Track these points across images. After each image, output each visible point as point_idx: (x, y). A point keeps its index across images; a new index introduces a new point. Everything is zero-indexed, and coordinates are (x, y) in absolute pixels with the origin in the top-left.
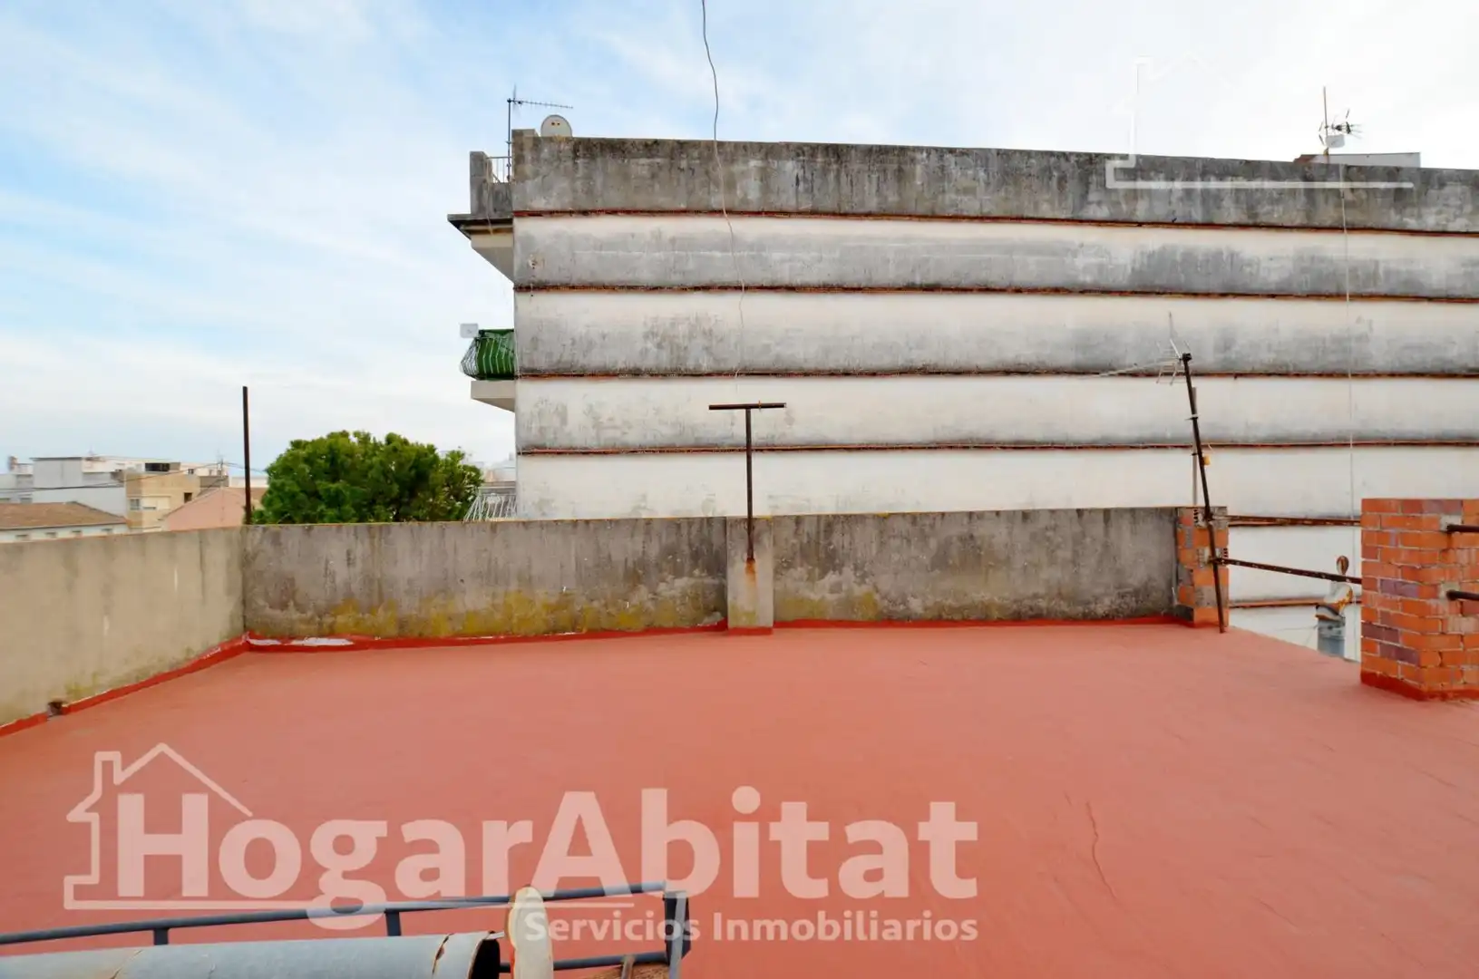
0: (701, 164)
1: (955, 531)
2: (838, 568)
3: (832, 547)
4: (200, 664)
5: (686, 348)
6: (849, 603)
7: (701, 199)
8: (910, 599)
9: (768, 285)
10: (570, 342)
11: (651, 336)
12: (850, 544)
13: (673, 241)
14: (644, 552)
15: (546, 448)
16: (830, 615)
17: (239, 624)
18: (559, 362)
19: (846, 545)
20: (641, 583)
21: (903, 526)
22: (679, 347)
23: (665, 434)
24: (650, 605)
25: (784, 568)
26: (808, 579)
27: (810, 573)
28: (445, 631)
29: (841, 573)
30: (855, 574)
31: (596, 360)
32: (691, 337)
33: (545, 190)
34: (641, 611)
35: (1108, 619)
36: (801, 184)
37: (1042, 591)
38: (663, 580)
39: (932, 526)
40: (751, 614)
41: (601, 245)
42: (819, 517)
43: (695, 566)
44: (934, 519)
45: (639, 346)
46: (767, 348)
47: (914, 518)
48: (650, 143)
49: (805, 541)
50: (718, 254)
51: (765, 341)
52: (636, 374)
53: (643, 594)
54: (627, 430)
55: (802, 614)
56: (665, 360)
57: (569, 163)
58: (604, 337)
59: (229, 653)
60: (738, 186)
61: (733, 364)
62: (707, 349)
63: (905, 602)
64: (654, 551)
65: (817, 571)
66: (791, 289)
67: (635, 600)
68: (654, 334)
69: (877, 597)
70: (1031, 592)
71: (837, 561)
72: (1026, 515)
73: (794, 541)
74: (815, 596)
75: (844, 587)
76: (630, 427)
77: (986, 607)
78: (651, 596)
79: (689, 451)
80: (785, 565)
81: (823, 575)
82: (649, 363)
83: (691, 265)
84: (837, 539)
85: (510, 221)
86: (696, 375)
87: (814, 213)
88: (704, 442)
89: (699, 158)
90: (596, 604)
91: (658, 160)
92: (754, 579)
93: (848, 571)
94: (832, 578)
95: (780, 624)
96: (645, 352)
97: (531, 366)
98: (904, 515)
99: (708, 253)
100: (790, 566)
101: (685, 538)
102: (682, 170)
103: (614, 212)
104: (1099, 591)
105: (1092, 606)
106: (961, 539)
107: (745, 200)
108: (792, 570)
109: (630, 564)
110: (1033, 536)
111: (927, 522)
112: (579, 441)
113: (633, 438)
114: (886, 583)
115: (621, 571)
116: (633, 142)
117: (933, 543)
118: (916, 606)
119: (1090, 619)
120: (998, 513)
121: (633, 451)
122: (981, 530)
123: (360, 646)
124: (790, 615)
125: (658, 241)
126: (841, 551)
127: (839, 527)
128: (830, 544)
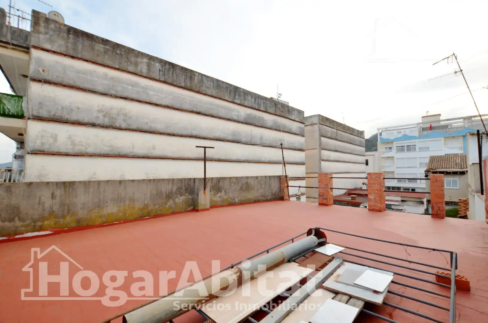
0: (125, 54)
1: (244, 181)
2: (221, 191)
5: (116, 119)
6: (223, 201)
7: (124, 65)
8: (235, 198)
9: (149, 102)
10: (61, 108)
11: (101, 112)
13: (112, 78)
14: (172, 189)
15: (44, 152)
16: (219, 204)
18: (54, 115)
19: (223, 185)
20: (171, 199)
21: (234, 180)
22: (113, 118)
23: (105, 150)
24: (173, 205)
27: (215, 193)
29: (221, 192)
31: (74, 117)
32: (118, 115)
34: (170, 207)
35: (270, 200)
36: (161, 72)
37: (259, 195)
38: (177, 197)
39: (240, 180)
40: (204, 205)
41: (79, 72)
42: (217, 178)
43: (186, 193)
44: (240, 178)
45: (95, 115)
46: (147, 123)
47: (237, 178)
48: (104, 40)
49: (214, 184)
50: (130, 88)
51: (146, 121)
52: (93, 125)
53: (171, 202)
54: (87, 147)
56: (106, 121)
57: (65, 35)
58: (79, 109)
60: (139, 66)
61: (134, 127)
62: (124, 120)
63: (235, 199)
64: (175, 189)
65: (216, 192)
66: (157, 105)
67: (169, 204)
68: (102, 112)
69: (229, 199)
70: (257, 195)
71: (221, 190)
72: (257, 177)
74: (215, 199)
75: (222, 196)
76: (89, 146)
77: (250, 199)
78: (173, 203)
79: (116, 157)
81: (217, 194)
82: (100, 121)
83: (119, 89)
84: (221, 183)
85: (29, 49)
86: (120, 129)
87: (165, 82)
88: (122, 154)
89: (125, 52)
90: (156, 207)
91: (108, 47)
92: (205, 195)
93: (223, 192)
94: (219, 194)
95: (211, 207)
96: (98, 118)
97: (38, 115)
98: (234, 177)
99: (126, 86)
101: (183, 185)
102: (118, 54)
103: (87, 61)
104: (268, 194)
105: (267, 198)
106: (245, 183)
107: (141, 71)
109: (168, 193)
110: (258, 182)
111: (239, 179)
112: (63, 150)
113: (90, 150)
114: (231, 195)
115: (165, 195)
116: (97, 37)
117: (240, 184)
118: (237, 200)
119: (267, 201)
120: (252, 177)
121: (91, 155)
122: (249, 181)
123: (58, 232)
124: (213, 205)
125: (106, 76)
126: (221, 187)
127: (221, 181)
128: (219, 185)
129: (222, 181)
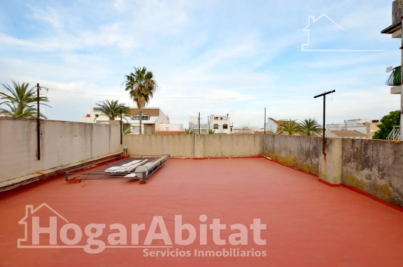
2: (370, 167)
3: (367, 156)
4: (253, 157)
6: (374, 186)
12: (377, 156)
14: (309, 148)
16: (365, 189)
17: (262, 151)
19: (374, 156)
20: (309, 157)
24: (310, 165)
25: (347, 162)
26: (356, 169)
27: (357, 166)
28: (280, 161)
29: (371, 170)
30: (378, 172)
34: (308, 167)
38: (313, 158)
40: (325, 176)
49: (356, 150)
53: (309, 161)
55: (353, 184)
59: (260, 156)
64: (311, 148)
65: (360, 166)
69: (391, 189)
71: (370, 164)
73: (351, 150)
74: (359, 178)
75: (373, 178)
78: (310, 162)
80: (347, 160)
81: (363, 169)
84: (370, 152)
90: (300, 161)
92: (326, 162)
93: (375, 169)
94: (366, 171)
95: (343, 185)
100: (349, 161)
108: (350, 163)
109: (307, 150)
114: (397, 183)
123: (272, 160)
124: (348, 183)
126: (371, 158)
127: (371, 147)
128: (366, 154)
129: (373, 147)
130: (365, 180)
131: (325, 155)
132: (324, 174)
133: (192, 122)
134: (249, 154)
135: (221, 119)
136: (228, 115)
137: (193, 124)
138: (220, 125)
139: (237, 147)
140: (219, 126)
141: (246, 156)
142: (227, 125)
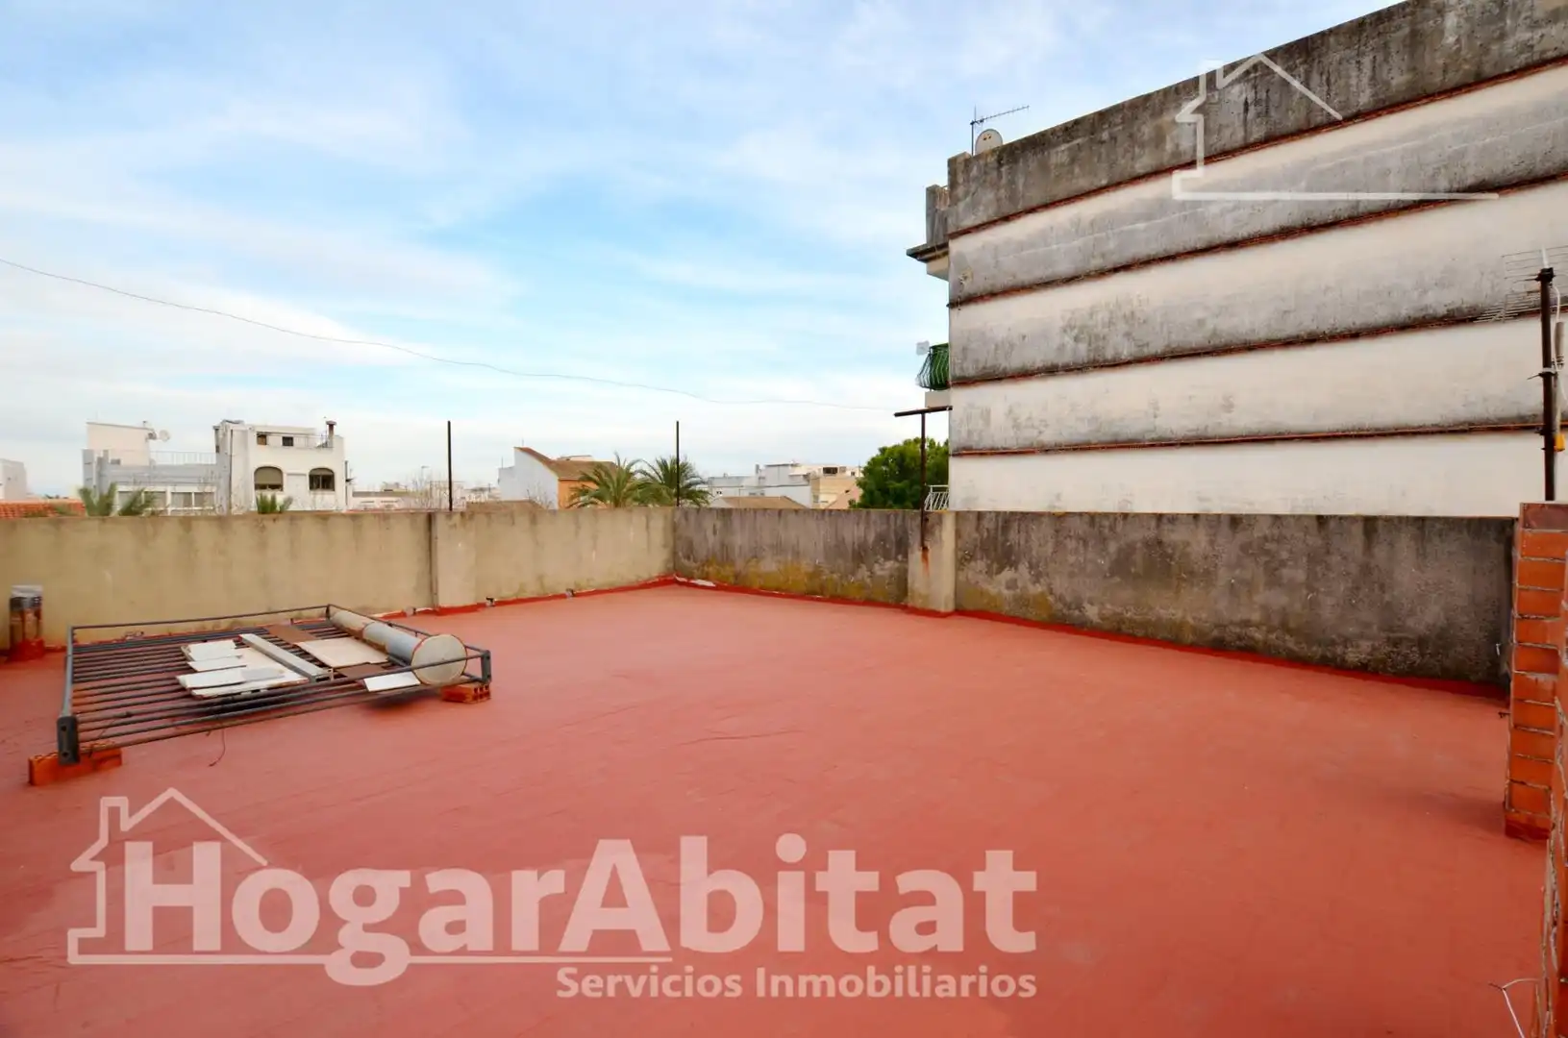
0: (1123, 129)
1: (1137, 535)
2: (1014, 565)
3: (1008, 544)
4: (646, 585)
5: (1104, 338)
6: (1023, 600)
7: (1125, 165)
8: (1087, 606)
9: (1204, 246)
10: (993, 347)
11: (1069, 330)
12: (1027, 541)
13: (1092, 223)
14: (865, 537)
15: (971, 448)
16: (1006, 609)
17: (671, 565)
18: (984, 368)
19: (1022, 542)
20: (863, 563)
21: (1080, 527)
22: (1097, 337)
23: (1081, 431)
24: (868, 580)
25: (966, 560)
26: (987, 573)
27: (989, 567)
28: (756, 586)
29: (1016, 569)
30: (1030, 573)
31: (1015, 363)
32: (1111, 323)
33: (973, 207)
34: (863, 586)
35: (1363, 671)
36: (1252, 110)
37: (1256, 617)
38: (876, 562)
39: (1112, 528)
40: (926, 597)
41: (1021, 246)
42: (998, 514)
43: (897, 553)
44: (1116, 519)
45: (1056, 342)
46: (1201, 322)
47: (1093, 518)
48: (1070, 126)
49: (985, 534)
50: (1141, 226)
51: (1199, 314)
52: (1051, 371)
53: (863, 572)
54: (1042, 429)
55: (981, 604)
56: (1083, 352)
57: (995, 174)
58: (1024, 337)
60: (1168, 138)
61: (1157, 346)
62: (1128, 335)
63: (1079, 607)
64: (871, 538)
65: (995, 566)
66: (1233, 245)
67: (859, 576)
68: (1072, 328)
69: (1051, 598)
70: (1238, 617)
71: (1013, 558)
72: (1235, 521)
73: (976, 535)
74: (992, 590)
75: (1020, 584)
76: (1046, 426)
77: (1180, 626)
78: (869, 573)
79: (1103, 448)
80: (968, 557)
81: (1000, 570)
82: (1067, 358)
83: (1112, 245)
84: (1013, 536)
85: (945, 245)
86: (1116, 364)
88: (1122, 437)
89: (1123, 123)
90: (835, 576)
91: (1079, 141)
92: (927, 566)
93: (1023, 568)
94: (1008, 574)
95: (960, 612)
96: (1061, 348)
97: (962, 374)
98: (1081, 514)
99: (1130, 227)
100: (972, 557)
101: (893, 527)
102: (1102, 142)
103: (1032, 210)
104: (1351, 630)
105: (1339, 650)
106: (1147, 544)
107: (1176, 154)
108: (973, 564)
109: (856, 546)
110: (1245, 548)
111: (1106, 523)
112: (999, 443)
113: (1049, 437)
114: (1061, 584)
115: (850, 549)
116: (1053, 131)
117: (1113, 547)
118: (1092, 613)
119: (1333, 666)
120: (1196, 516)
121: (1046, 450)
122: (1174, 536)
123: (717, 588)
124: (969, 607)
125: (1078, 228)
126: (1017, 548)
127: (1015, 525)
128: (1007, 541)
129: (1019, 525)
130: (1006, 592)
131: (925, 549)
132: (923, 591)
133: (106, 452)
134: (631, 576)
135: (288, 441)
136: (331, 426)
137: (118, 462)
138: (289, 474)
139: (594, 554)
140: (285, 475)
141: (623, 583)
142: (331, 471)
